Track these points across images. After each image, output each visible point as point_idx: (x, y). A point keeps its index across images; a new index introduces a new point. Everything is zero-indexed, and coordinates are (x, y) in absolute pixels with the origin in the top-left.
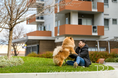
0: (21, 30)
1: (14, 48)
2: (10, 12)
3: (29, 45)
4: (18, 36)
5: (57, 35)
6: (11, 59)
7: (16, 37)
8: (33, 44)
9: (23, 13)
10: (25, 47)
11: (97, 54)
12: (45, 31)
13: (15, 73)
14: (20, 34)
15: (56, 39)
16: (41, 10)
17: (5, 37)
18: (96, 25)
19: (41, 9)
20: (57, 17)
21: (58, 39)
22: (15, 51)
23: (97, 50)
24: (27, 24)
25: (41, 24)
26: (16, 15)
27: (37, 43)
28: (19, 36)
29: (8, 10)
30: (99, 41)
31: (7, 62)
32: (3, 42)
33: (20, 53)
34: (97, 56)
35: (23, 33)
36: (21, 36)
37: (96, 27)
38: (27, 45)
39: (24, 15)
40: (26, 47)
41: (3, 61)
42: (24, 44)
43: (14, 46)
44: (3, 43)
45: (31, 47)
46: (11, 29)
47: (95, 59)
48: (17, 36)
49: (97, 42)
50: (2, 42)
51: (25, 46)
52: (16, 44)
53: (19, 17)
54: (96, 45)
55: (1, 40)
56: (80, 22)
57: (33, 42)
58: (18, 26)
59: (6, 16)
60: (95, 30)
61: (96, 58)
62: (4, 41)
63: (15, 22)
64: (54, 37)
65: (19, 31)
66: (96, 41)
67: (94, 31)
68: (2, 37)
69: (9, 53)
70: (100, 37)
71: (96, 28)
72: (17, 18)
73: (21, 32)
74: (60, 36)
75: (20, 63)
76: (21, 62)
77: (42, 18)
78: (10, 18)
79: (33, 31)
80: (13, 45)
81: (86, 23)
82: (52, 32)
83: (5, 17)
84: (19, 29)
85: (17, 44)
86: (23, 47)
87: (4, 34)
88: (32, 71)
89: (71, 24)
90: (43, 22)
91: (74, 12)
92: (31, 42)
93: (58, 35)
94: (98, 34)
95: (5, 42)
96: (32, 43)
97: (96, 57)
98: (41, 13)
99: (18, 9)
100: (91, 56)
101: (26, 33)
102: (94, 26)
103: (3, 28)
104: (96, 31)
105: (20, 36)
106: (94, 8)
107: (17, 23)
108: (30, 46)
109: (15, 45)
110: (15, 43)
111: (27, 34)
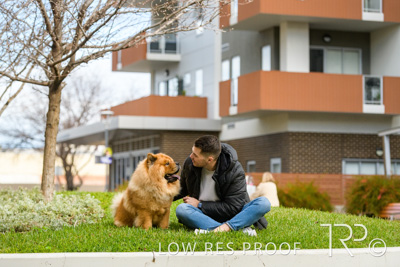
0: (93, 93)
1: (65, 165)
2: (51, 20)
3: (123, 151)
4: (78, 115)
5: (228, 111)
6: (55, 200)
7: (73, 120)
8: (138, 149)
9: (100, 22)
10: (107, 160)
11: (381, 186)
12: (182, 97)
13: (73, 251)
14: (85, 109)
15: (225, 127)
16: (170, 12)
17: (31, 119)
18: (377, 73)
19: (169, 7)
20: (227, 45)
21: (233, 126)
22: (69, 176)
23: (381, 172)
24: (114, 69)
25: (168, 72)
26: (74, 33)
27: (152, 143)
28: (82, 115)
29: (43, 11)
30: (391, 137)
31: (41, 212)
32: (23, 141)
33: (86, 182)
34: (384, 194)
35: (98, 104)
36: (92, 116)
37: (378, 81)
38: (114, 152)
39: (104, 31)
40: (111, 158)
41: (25, 210)
42: (102, 149)
43: (63, 155)
44: (24, 145)
45: (128, 159)
46: (55, 87)
47: (376, 203)
48: (75, 117)
49: (381, 138)
50: (18, 141)
51: (105, 155)
52: (72, 146)
53: (87, 39)
54: (379, 153)
55: (17, 134)
56: (316, 63)
57: (136, 140)
58: (81, 78)
59: (36, 33)
60: (374, 92)
61: (379, 202)
62: (25, 137)
63: (70, 56)
64: (217, 121)
65: (82, 97)
66: (376, 136)
67: (369, 97)
68: (18, 119)
69: (48, 177)
70: (394, 119)
71: (378, 86)
72: (79, 42)
73: (89, 102)
74: (241, 116)
75: (88, 217)
76: (92, 211)
77: (171, 47)
78: (51, 44)
79: (137, 97)
80: (62, 149)
81: (341, 65)
82: (209, 101)
83: (33, 37)
84: (84, 91)
85: (76, 147)
86: (99, 160)
87: (25, 108)
88: (135, 245)
89: (282, 69)
90: (176, 64)
91: (295, 23)
92: (127, 138)
93: (233, 111)
94: (386, 109)
95: (29, 140)
96: (133, 143)
97: (379, 198)
98: (168, 23)
99: (83, 6)
100: (360, 193)
101: (109, 107)
102: (372, 76)
103: (24, 81)
104: (378, 98)
105: (89, 117)
106: (370, 7)
107: (79, 63)
108: (125, 155)
109: (66, 149)
110: (69, 142)
111: (112, 109)
